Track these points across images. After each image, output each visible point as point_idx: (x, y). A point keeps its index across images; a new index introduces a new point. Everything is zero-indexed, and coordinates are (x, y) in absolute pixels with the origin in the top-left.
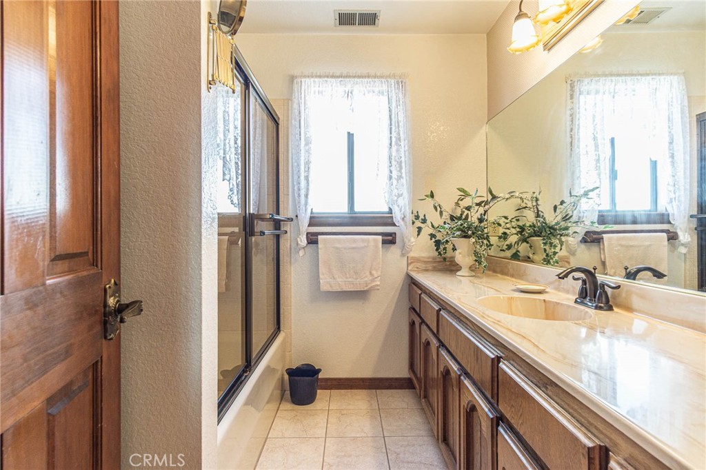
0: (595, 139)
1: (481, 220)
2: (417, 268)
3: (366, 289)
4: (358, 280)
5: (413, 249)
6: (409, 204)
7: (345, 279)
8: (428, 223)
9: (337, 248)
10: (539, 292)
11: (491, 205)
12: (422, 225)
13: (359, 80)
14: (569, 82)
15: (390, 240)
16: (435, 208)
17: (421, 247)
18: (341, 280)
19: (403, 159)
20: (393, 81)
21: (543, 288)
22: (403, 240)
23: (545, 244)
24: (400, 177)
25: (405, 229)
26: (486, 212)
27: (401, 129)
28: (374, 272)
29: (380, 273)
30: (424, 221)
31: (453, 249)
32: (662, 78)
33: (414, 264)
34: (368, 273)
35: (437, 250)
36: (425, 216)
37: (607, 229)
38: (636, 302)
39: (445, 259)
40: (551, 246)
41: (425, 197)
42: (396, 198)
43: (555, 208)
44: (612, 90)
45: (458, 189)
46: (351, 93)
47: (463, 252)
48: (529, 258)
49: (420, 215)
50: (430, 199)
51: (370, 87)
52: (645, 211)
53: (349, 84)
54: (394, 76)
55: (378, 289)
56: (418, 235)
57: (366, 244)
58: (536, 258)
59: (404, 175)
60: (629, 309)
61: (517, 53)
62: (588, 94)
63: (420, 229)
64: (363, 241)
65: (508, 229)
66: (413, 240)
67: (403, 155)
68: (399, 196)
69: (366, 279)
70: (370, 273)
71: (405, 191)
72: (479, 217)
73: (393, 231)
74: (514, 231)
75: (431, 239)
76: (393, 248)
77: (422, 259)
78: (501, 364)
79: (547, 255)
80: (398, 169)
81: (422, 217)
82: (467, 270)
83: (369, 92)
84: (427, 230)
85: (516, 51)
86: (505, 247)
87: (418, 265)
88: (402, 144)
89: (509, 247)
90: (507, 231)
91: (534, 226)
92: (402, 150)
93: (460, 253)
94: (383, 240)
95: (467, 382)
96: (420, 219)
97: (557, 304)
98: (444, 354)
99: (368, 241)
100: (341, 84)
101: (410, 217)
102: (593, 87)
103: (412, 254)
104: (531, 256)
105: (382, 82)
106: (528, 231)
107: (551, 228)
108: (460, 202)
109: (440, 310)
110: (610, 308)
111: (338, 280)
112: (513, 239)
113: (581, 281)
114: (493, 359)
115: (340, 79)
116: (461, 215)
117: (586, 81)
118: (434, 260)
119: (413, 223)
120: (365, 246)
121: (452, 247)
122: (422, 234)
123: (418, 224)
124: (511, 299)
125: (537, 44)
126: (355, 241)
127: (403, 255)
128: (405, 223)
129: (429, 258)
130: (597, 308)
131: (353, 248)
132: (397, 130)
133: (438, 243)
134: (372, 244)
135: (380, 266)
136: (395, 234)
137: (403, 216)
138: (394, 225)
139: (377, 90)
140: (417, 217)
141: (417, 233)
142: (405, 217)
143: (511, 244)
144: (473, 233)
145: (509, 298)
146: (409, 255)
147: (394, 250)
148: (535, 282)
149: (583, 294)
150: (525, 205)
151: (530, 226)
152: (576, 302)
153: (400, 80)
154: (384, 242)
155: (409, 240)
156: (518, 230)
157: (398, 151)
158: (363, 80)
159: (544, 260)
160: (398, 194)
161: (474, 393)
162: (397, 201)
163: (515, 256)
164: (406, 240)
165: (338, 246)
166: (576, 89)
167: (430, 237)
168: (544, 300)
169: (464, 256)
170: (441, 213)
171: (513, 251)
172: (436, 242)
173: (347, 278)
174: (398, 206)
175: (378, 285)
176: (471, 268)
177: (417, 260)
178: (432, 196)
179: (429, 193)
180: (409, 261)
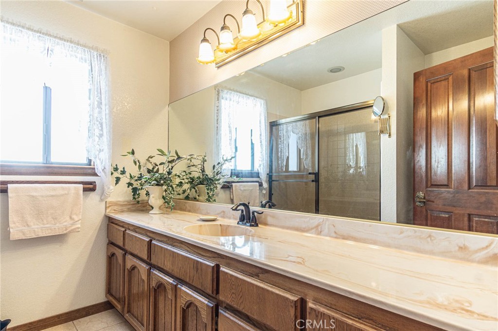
0: (229, 127)
1: (169, 173)
2: (115, 210)
3: (65, 232)
4: (57, 225)
5: (111, 195)
6: (109, 159)
7: (42, 226)
8: (127, 174)
9: (33, 196)
10: (214, 220)
11: (177, 162)
12: (121, 176)
13: (61, 42)
14: (217, 90)
15: (90, 188)
16: (135, 163)
17: (120, 193)
18: (36, 226)
19: (104, 120)
20: (95, 53)
21: (216, 217)
22: (103, 188)
23: (208, 189)
24: (101, 135)
25: (104, 179)
26: (172, 167)
27: (103, 96)
28: (74, 217)
29: (80, 217)
30: (123, 172)
31: (146, 194)
32: (258, 99)
33: (112, 207)
34: (68, 218)
35: (134, 195)
36: (124, 168)
37: (240, 180)
38: (270, 220)
39: (138, 202)
40: (211, 191)
41: (127, 154)
42: (98, 152)
43: (214, 167)
44: (237, 100)
45: (158, 150)
46: (52, 51)
47: (155, 197)
48: (195, 198)
49: (118, 167)
50: (131, 155)
51: (71, 51)
52: (248, 171)
53: (49, 42)
54: (97, 49)
55: (79, 231)
56: (116, 184)
57: (66, 192)
58: (201, 198)
59: (105, 134)
60: (266, 224)
61: (201, 64)
62: (226, 99)
63: (118, 179)
64: (63, 189)
65: (183, 179)
66: (112, 187)
67: (104, 117)
68: (100, 151)
69: (65, 224)
70: (71, 217)
71: (105, 147)
72: (168, 171)
73: (94, 181)
74: (187, 181)
75: (128, 187)
76: (92, 195)
77: (119, 203)
78: (221, 268)
79: (209, 197)
80: (100, 128)
81: (120, 169)
82: (158, 209)
83: (71, 56)
84: (125, 180)
85: (201, 62)
86: (181, 192)
87: (116, 208)
88: (103, 107)
89: (184, 191)
90: (183, 181)
91: (200, 178)
92: (104, 113)
93: (153, 197)
94: (83, 188)
95: (184, 288)
96: (119, 171)
97: (229, 226)
98: (156, 273)
99: (69, 189)
100: (39, 40)
101: (109, 169)
102: (228, 96)
103: (109, 200)
104: (197, 197)
105: (84, 51)
106: (196, 182)
107: (210, 179)
108: (150, 159)
109: (151, 241)
110: (257, 225)
111: (33, 227)
112: (186, 186)
113: (240, 211)
114: (213, 267)
115: (39, 34)
116: (153, 168)
117: (226, 91)
118: (128, 203)
119: (112, 174)
120: (66, 194)
121: (145, 192)
122: (120, 183)
123: (116, 174)
124: (201, 226)
125: (213, 62)
126: (54, 189)
127: (102, 200)
128: (105, 173)
129: (124, 202)
130: (251, 226)
131: (52, 196)
132: (99, 95)
133: (135, 190)
134: (73, 191)
135: (81, 211)
136: (95, 182)
137: (103, 168)
138: (96, 175)
139: (79, 56)
140: (116, 169)
141: (115, 182)
142: (105, 168)
143: (185, 190)
144: (165, 182)
145: (199, 226)
146: (107, 200)
147: (94, 196)
148: (207, 214)
149: (242, 219)
150: (193, 164)
151: (197, 178)
152: (238, 223)
153: (102, 54)
154: (85, 190)
155: (109, 188)
156: (189, 180)
157: (100, 113)
158: (65, 43)
159: (207, 200)
160: (100, 149)
161: (192, 294)
162: (98, 155)
163: (187, 198)
164: (106, 188)
165: (34, 194)
166: (221, 94)
167: (127, 185)
168: (221, 225)
169: (156, 199)
170: (140, 167)
171: (186, 194)
172: (133, 189)
173: (43, 224)
174: (100, 159)
175: (78, 228)
176: (160, 208)
177: (116, 204)
178: (133, 153)
179: (131, 151)
180: (108, 205)
